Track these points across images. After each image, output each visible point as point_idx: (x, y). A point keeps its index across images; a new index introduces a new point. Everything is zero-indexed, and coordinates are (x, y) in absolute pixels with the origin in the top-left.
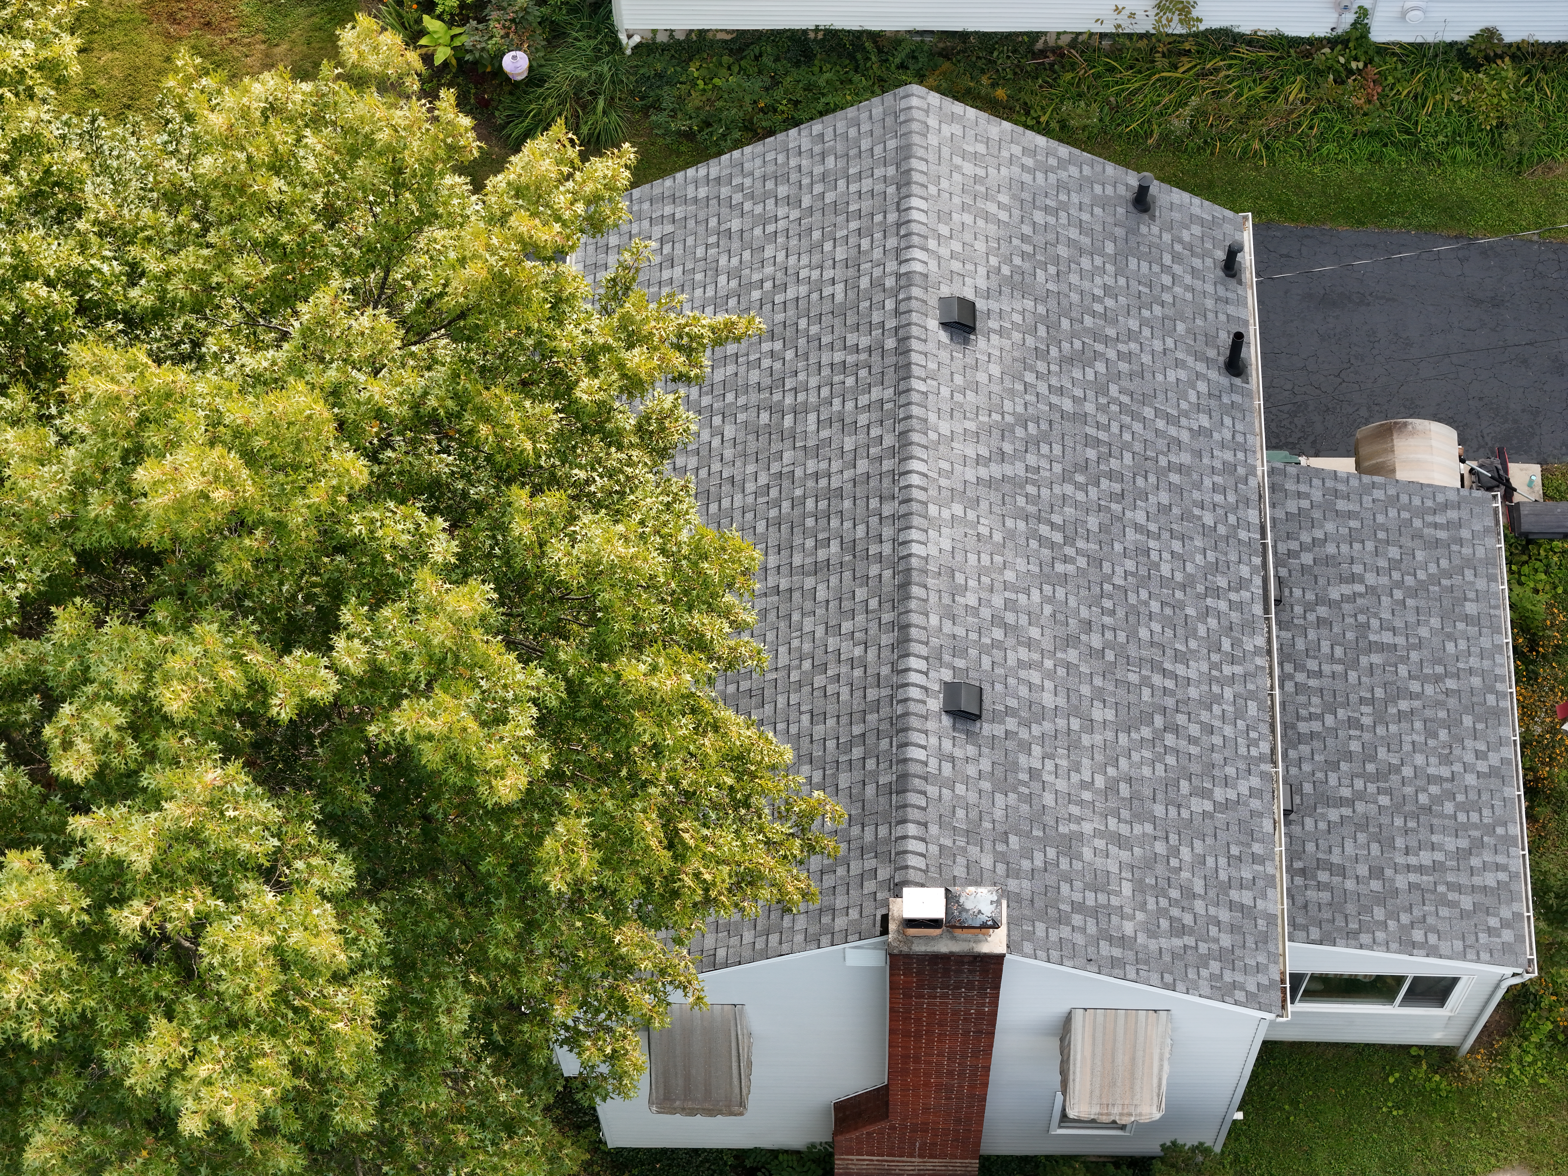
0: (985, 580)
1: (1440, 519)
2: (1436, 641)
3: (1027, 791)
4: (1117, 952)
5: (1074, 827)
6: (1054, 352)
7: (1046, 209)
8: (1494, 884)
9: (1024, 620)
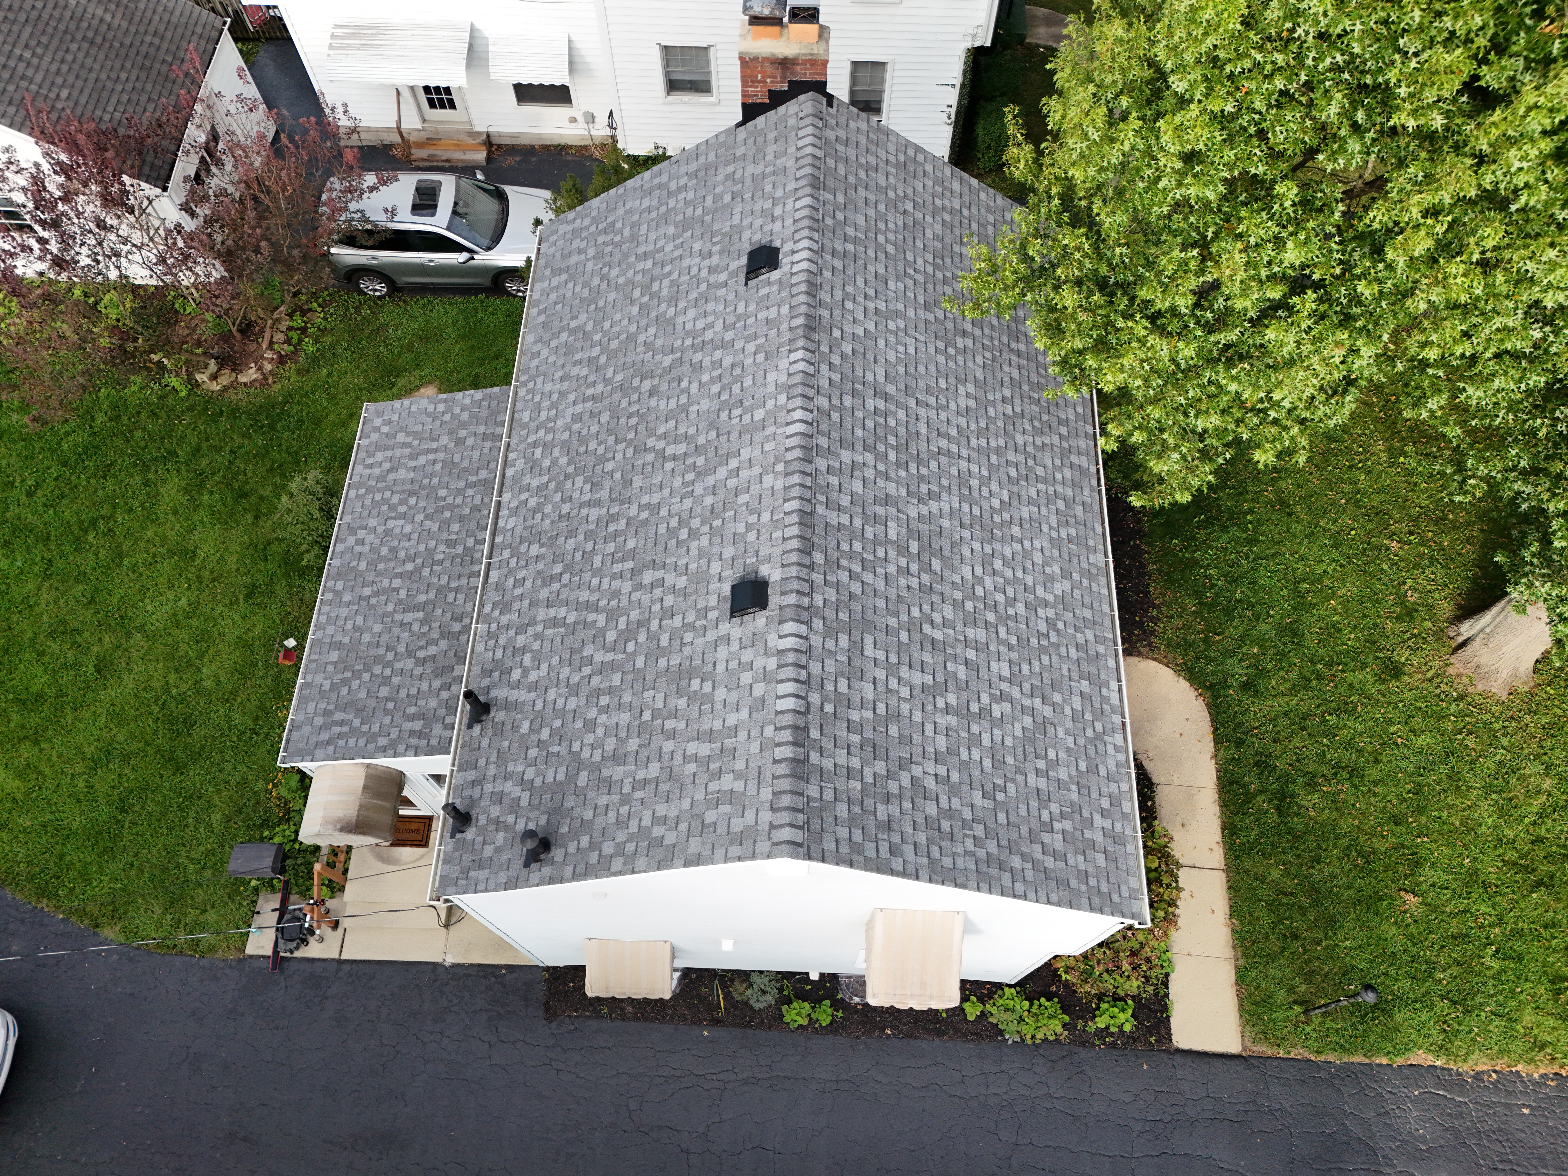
0: (737, 371)
1: (336, 730)
2: (370, 623)
5: (680, 241)
6: (655, 624)
7: (645, 784)
8: (378, 454)
9: (706, 361)
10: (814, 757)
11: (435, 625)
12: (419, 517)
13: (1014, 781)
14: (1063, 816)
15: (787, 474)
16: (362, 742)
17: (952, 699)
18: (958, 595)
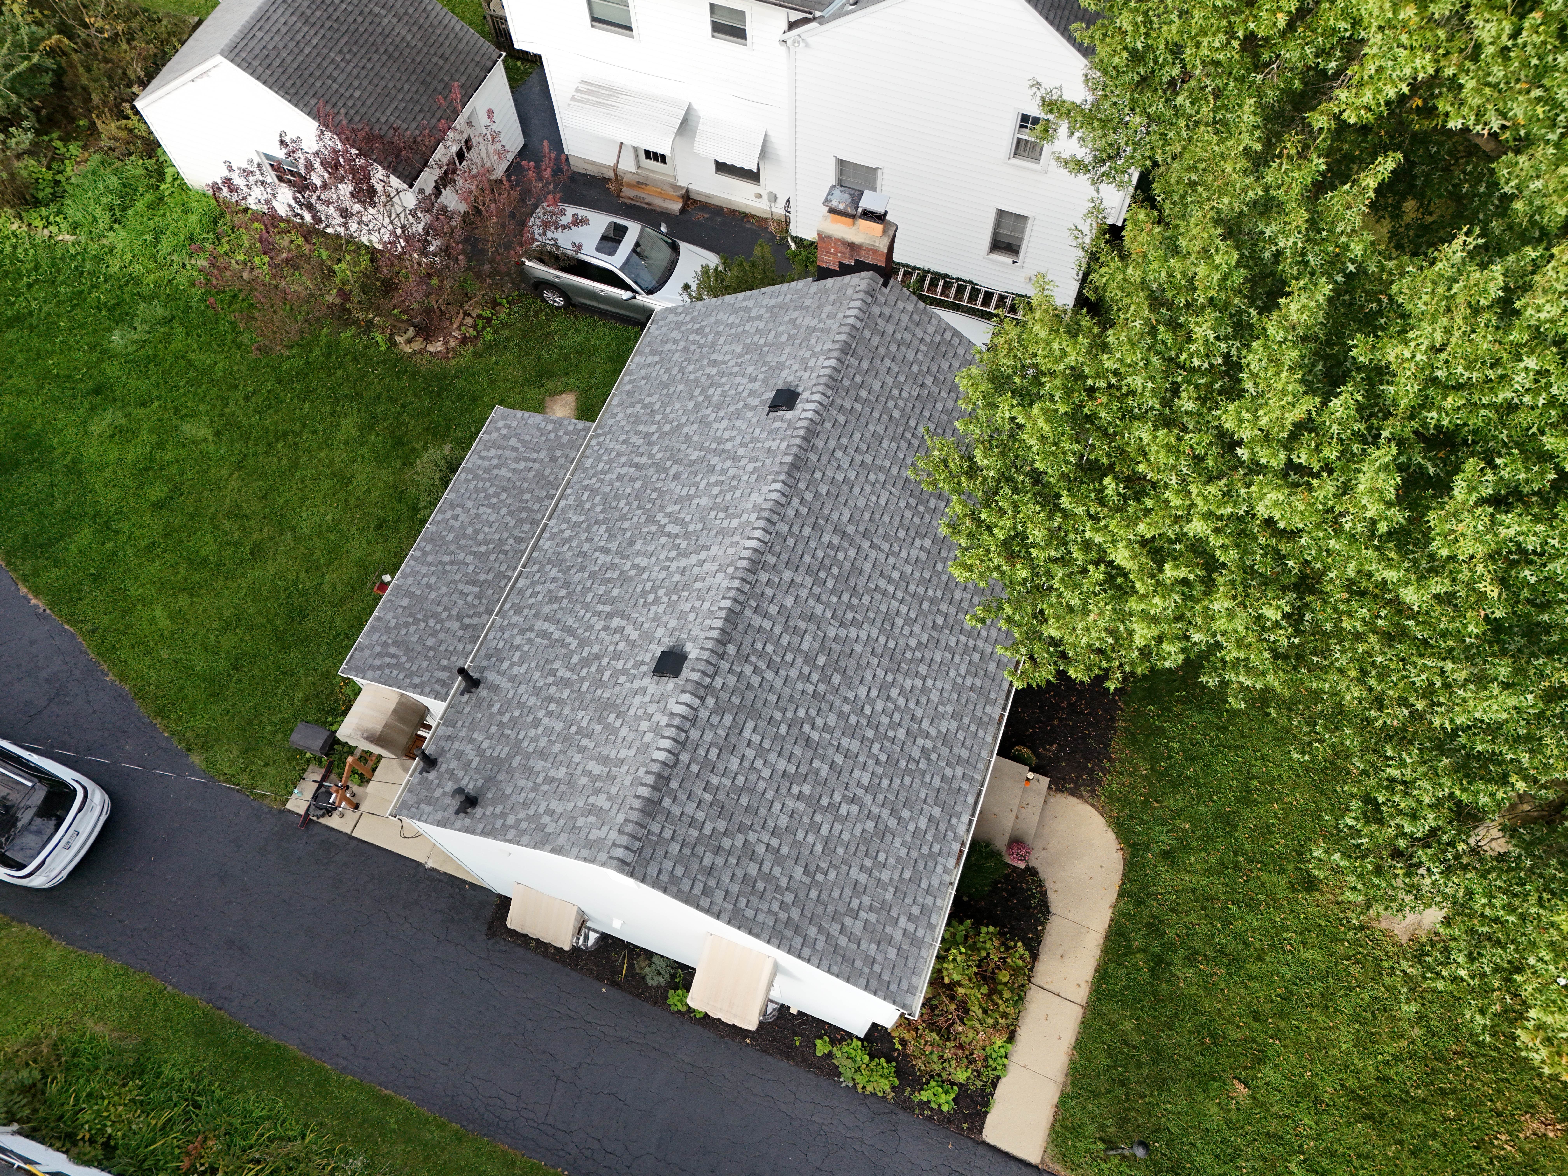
0: (735, 483)
2: (439, 584)
3: (763, 369)
5: (741, 360)
6: (605, 661)
7: (551, 781)
8: (491, 450)
9: (719, 466)
10: (667, 802)
11: (485, 601)
12: (504, 511)
13: (837, 868)
14: (871, 908)
15: (733, 578)
16: (401, 676)
17: (807, 789)
18: (846, 709)
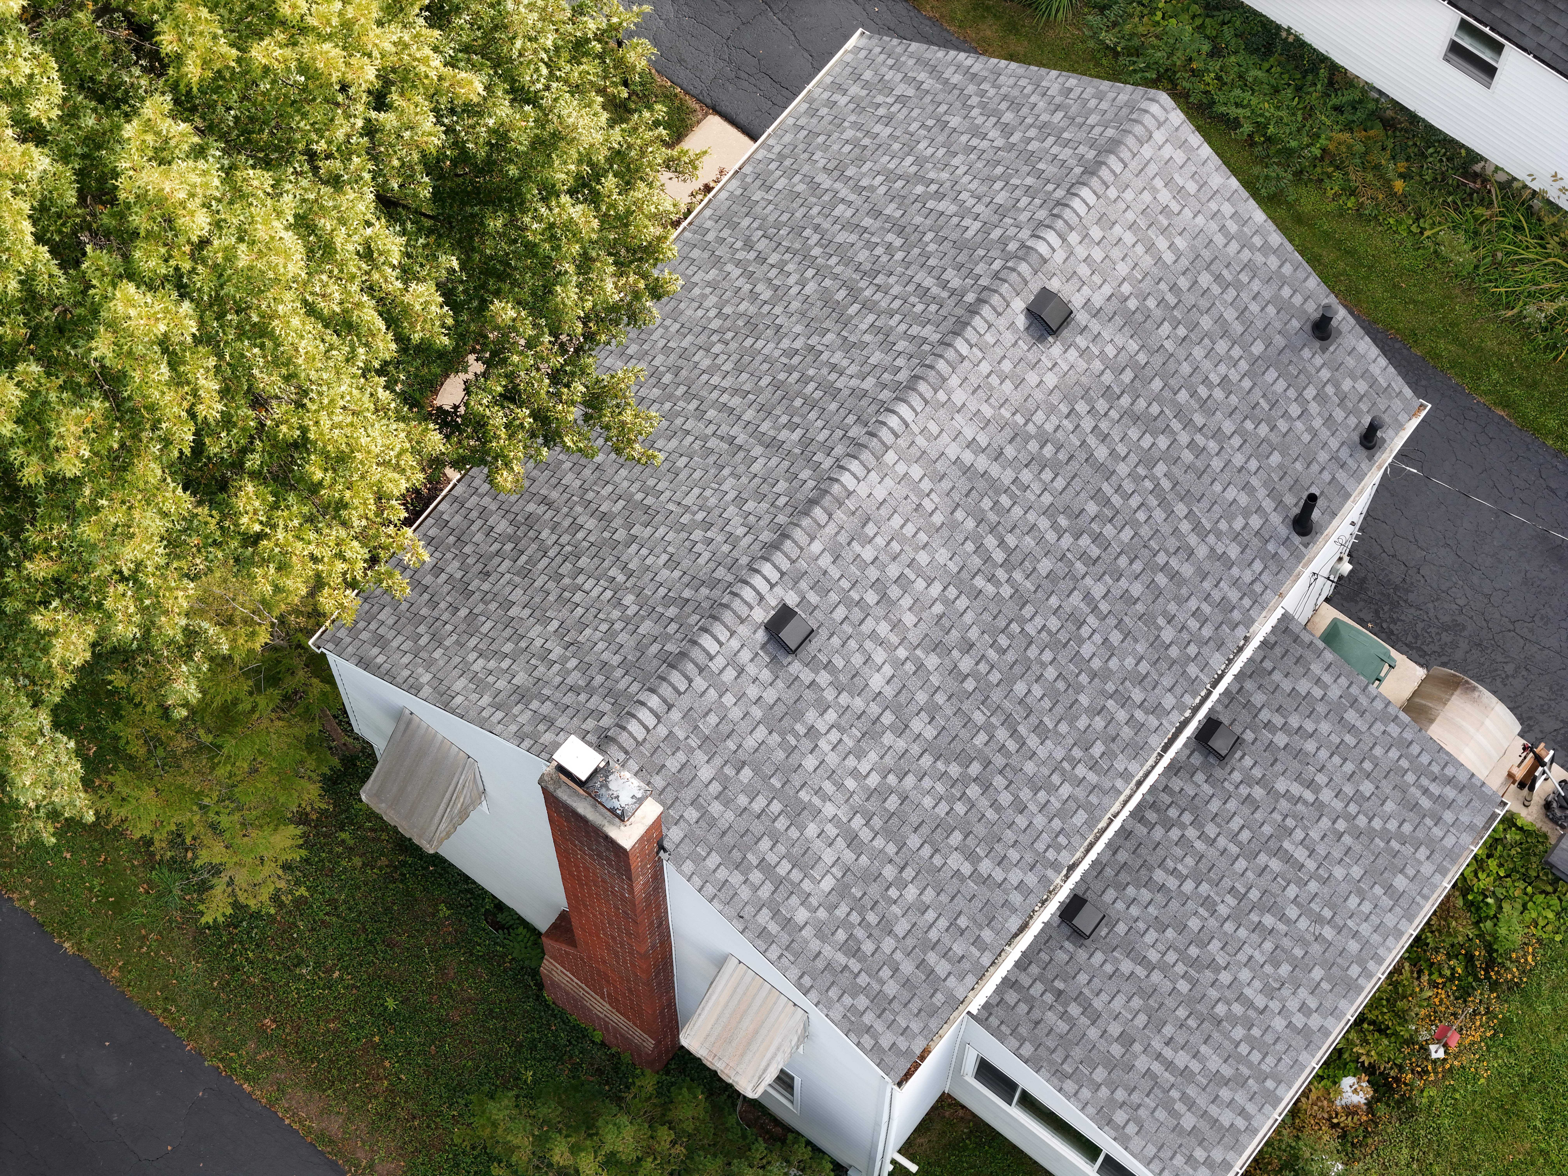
0: (895, 546)
1: (1435, 789)
2: (1344, 888)
3: (793, 742)
4: (773, 928)
5: (816, 800)
6: (1125, 401)
7: (1218, 278)
8: (1227, 1124)
9: (907, 601)
10: (1091, 154)
11: (1278, 817)
13: (906, 132)
14: (878, 106)
17: (919, 190)
18: (838, 269)
